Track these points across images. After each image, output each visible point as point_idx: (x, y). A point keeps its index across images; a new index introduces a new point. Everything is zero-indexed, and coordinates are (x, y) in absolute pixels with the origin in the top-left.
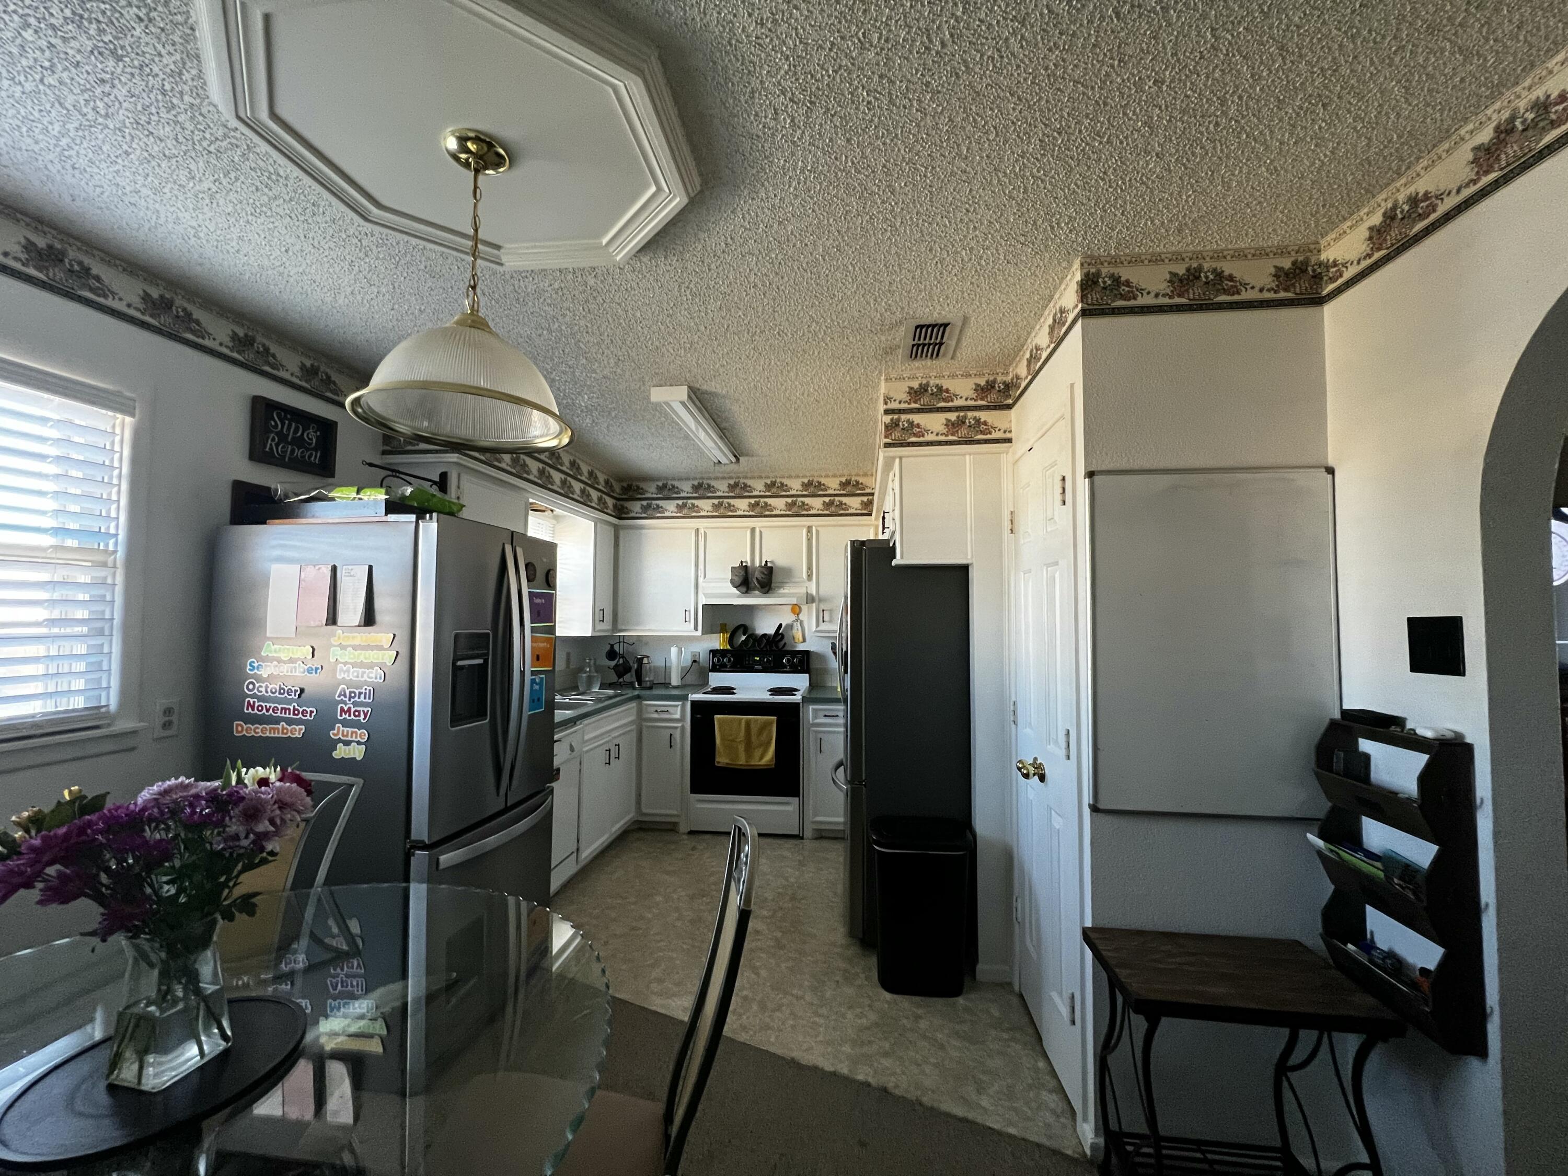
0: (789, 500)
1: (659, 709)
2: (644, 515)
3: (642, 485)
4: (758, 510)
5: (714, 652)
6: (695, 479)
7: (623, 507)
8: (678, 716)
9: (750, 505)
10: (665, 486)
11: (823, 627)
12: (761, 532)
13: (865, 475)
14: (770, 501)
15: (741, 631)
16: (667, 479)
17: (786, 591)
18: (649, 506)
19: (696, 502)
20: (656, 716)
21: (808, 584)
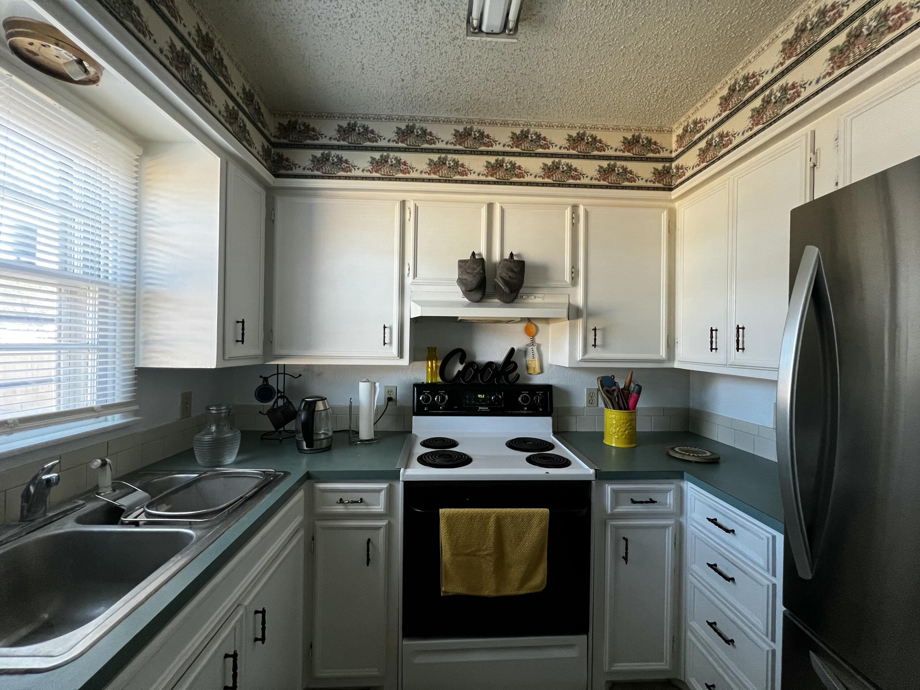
0: (549, 161)
1: (347, 497)
2: (316, 173)
3: (313, 124)
4: (500, 174)
5: (420, 387)
6: (401, 119)
7: (280, 157)
8: (380, 508)
9: (489, 165)
10: (352, 128)
11: (593, 353)
12: (503, 211)
13: (660, 130)
14: (519, 161)
15: (457, 357)
16: (354, 116)
17: (539, 300)
18: (325, 159)
19: (403, 156)
20: (340, 509)
21: (570, 290)
